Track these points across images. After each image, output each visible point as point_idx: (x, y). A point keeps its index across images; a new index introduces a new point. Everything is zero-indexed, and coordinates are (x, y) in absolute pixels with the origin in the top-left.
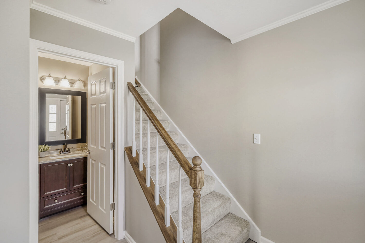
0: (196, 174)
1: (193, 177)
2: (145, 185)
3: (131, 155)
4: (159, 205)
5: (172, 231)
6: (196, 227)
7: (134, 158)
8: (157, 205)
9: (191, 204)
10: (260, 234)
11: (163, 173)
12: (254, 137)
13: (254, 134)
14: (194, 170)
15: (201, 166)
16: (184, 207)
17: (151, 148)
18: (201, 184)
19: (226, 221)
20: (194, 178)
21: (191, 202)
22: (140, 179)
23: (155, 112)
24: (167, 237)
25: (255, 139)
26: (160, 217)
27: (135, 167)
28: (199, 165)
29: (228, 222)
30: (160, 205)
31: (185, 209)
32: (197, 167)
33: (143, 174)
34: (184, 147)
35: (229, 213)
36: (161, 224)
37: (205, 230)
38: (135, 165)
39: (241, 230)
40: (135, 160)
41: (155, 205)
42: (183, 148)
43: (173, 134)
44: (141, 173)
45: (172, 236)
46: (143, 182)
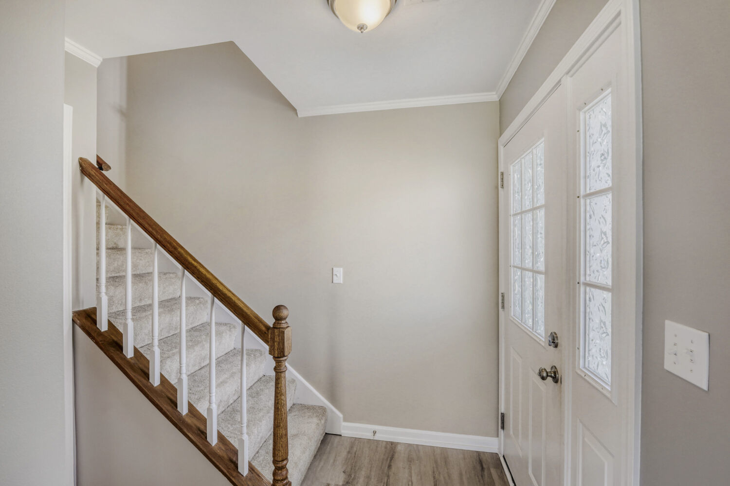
0: (283, 332)
1: (277, 339)
2: (149, 384)
3: (95, 327)
4: (187, 415)
5: (223, 449)
6: (281, 419)
7: (106, 335)
8: (184, 415)
9: (233, 405)
10: (342, 420)
11: (174, 356)
12: (334, 273)
13: (334, 269)
14: (277, 328)
15: (287, 320)
16: (222, 412)
17: (134, 309)
18: (288, 347)
19: (293, 417)
20: (278, 341)
21: (232, 402)
22: (134, 374)
23: (117, 228)
24: (217, 461)
25: (334, 276)
26: (196, 433)
27: (114, 351)
28: (285, 319)
29: (296, 417)
30: (189, 414)
31: (225, 415)
32: (283, 322)
33: (136, 363)
34: (200, 303)
35: (294, 404)
36: (201, 444)
37: (265, 439)
38: (112, 350)
39: (317, 421)
40: (109, 337)
41: (179, 415)
42: (198, 304)
43: (171, 278)
44: (132, 361)
45: (226, 456)
46: (143, 380)
